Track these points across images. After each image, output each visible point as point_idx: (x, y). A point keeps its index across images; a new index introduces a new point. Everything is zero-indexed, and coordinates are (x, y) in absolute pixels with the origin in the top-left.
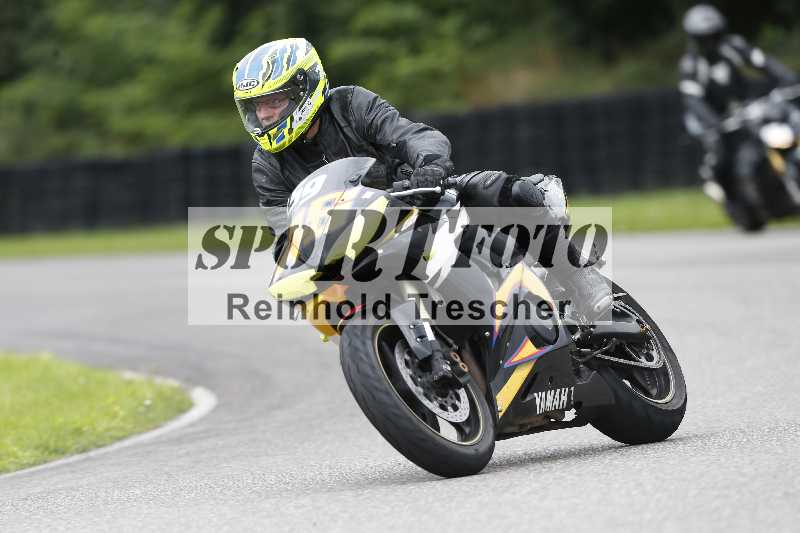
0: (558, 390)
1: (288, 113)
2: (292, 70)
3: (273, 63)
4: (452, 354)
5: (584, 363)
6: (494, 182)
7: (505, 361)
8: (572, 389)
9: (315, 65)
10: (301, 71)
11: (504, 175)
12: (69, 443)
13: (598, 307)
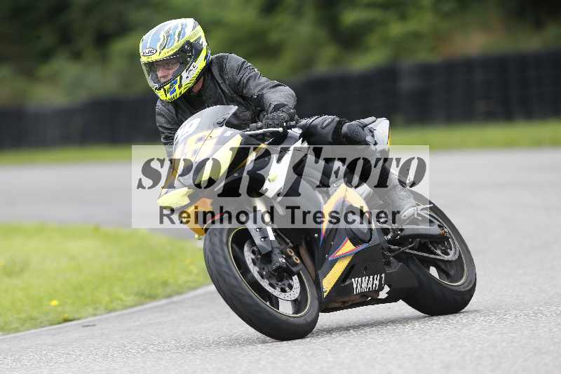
0: (372, 277)
1: (179, 73)
2: (182, 41)
3: (168, 37)
4: (288, 250)
5: (393, 257)
6: (328, 125)
7: (329, 255)
8: (383, 275)
9: (200, 38)
10: (188, 43)
11: (337, 119)
12: (159, 291)
13: (405, 216)
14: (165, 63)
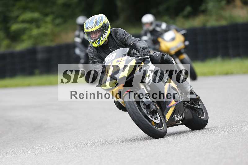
0: (180, 114)
2: (102, 23)
3: (97, 22)
4: (155, 104)
6: (159, 55)
7: (168, 105)
8: (183, 114)
9: (107, 22)
10: (104, 24)
11: (162, 53)
14: (95, 32)
